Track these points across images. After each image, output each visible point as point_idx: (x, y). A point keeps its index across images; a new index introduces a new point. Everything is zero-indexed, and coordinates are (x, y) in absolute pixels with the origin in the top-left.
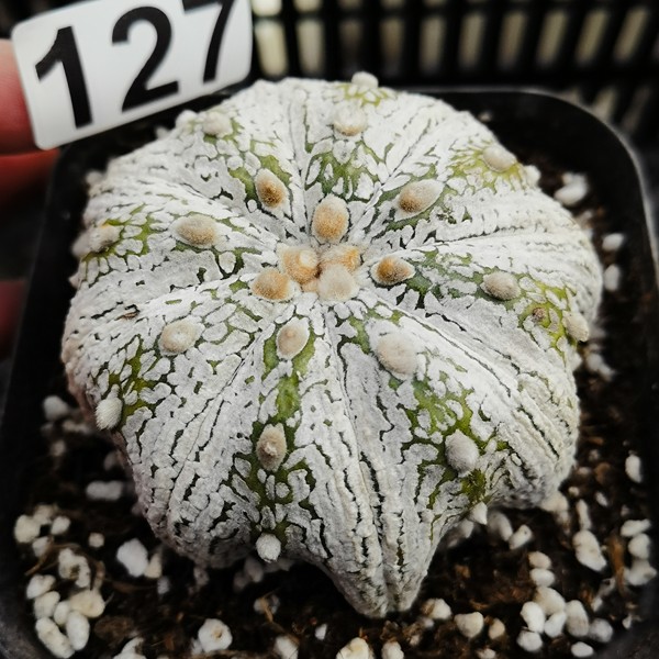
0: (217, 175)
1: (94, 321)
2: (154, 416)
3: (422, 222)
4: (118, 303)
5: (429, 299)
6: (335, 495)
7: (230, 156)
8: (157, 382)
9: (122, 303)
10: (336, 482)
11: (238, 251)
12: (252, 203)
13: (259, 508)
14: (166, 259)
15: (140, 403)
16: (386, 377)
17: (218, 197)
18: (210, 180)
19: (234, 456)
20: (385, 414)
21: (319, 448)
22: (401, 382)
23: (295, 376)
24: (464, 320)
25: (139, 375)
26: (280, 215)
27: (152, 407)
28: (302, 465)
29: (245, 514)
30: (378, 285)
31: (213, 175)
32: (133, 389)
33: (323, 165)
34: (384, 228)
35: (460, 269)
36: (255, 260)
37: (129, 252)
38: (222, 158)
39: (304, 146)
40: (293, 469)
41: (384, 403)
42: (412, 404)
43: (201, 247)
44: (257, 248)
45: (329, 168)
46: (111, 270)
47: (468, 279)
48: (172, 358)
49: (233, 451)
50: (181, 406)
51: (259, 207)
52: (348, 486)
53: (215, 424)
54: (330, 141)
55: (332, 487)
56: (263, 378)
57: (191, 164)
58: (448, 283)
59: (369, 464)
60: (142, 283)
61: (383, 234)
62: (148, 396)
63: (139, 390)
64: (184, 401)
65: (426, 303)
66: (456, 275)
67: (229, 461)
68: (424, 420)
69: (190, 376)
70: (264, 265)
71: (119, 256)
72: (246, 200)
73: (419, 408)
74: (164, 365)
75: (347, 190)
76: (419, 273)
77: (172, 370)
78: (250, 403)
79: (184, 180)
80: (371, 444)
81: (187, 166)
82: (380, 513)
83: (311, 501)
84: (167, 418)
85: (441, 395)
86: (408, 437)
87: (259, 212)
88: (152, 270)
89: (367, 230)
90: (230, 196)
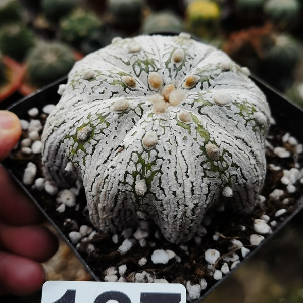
0: (106, 89)
1: (105, 164)
2: (162, 173)
3: (186, 63)
4: (111, 150)
5: (211, 81)
6: (239, 155)
7: (106, 80)
8: (155, 160)
9: (113, 149)
10: (236, 150)
11: (139, 105)
12: (127, 90)
13: (220, 177)
14: (119, 122)
15: (154, 173)
16: (224, 108)
17: (112, 96)
18: (105, 92)
19: (201, 165)
20: (233, 119)
21: (225, 142)
22: (230, 106)
23: (200, 125)
24: (225, 82)
25: (146, 163)
26: (139, 89)
27: (160, 171)
28: (225, 151)
29: (216, 184)
30: (190, 89)
31: (105, 90)
32: (147, 170)
33: (139, 65)
34: (175, 72)
35: (211, 68)
36: (145, 106)
37: (102, 130)
38: (104, 82)
39: (125, 65)
40: (223, 154)
41: (230, 116)
42: (238, 110)
43: (127, 111)
44: (143, 102)
45: (142, 64)
46: (98, 141)
47: (216, 69)
48: (154, 148)
49: (199, 163)
50: (169, 163)
51: (131, 90)
52: (240, 150)
53: (185, 160)
54: (134, 57)
55: (237, 153)
56: (190, 134)
57: (91, 92)
58: (212, 73)
59: (240, 138)
60: (115, 137)
61: (177, 74)
62: (155, 168)
63: (150, 169)
64: (169, 160)
65: (211, 84)
66: (212, 70)
67: (201, 168)
68: (245, 113)
69: (165, 150)
70: (149, 106)
71: (98, 134)
72: (125, 90)
73: (241, 110)
74: (153, 153)
75: (154, 68)
76: (201, 76)
77: (158, 152)
78: (193, 144)
79: (92, 100)
80: (236, 132)
81: (90, 94)
82: (253, 152)
83: (234, 162)
84: (168, 171)
85: (242, 103)
86: (244, 122)
87: (131, 92)
88: (116, 129)
89: (170, 76)
90: (117, 93)
